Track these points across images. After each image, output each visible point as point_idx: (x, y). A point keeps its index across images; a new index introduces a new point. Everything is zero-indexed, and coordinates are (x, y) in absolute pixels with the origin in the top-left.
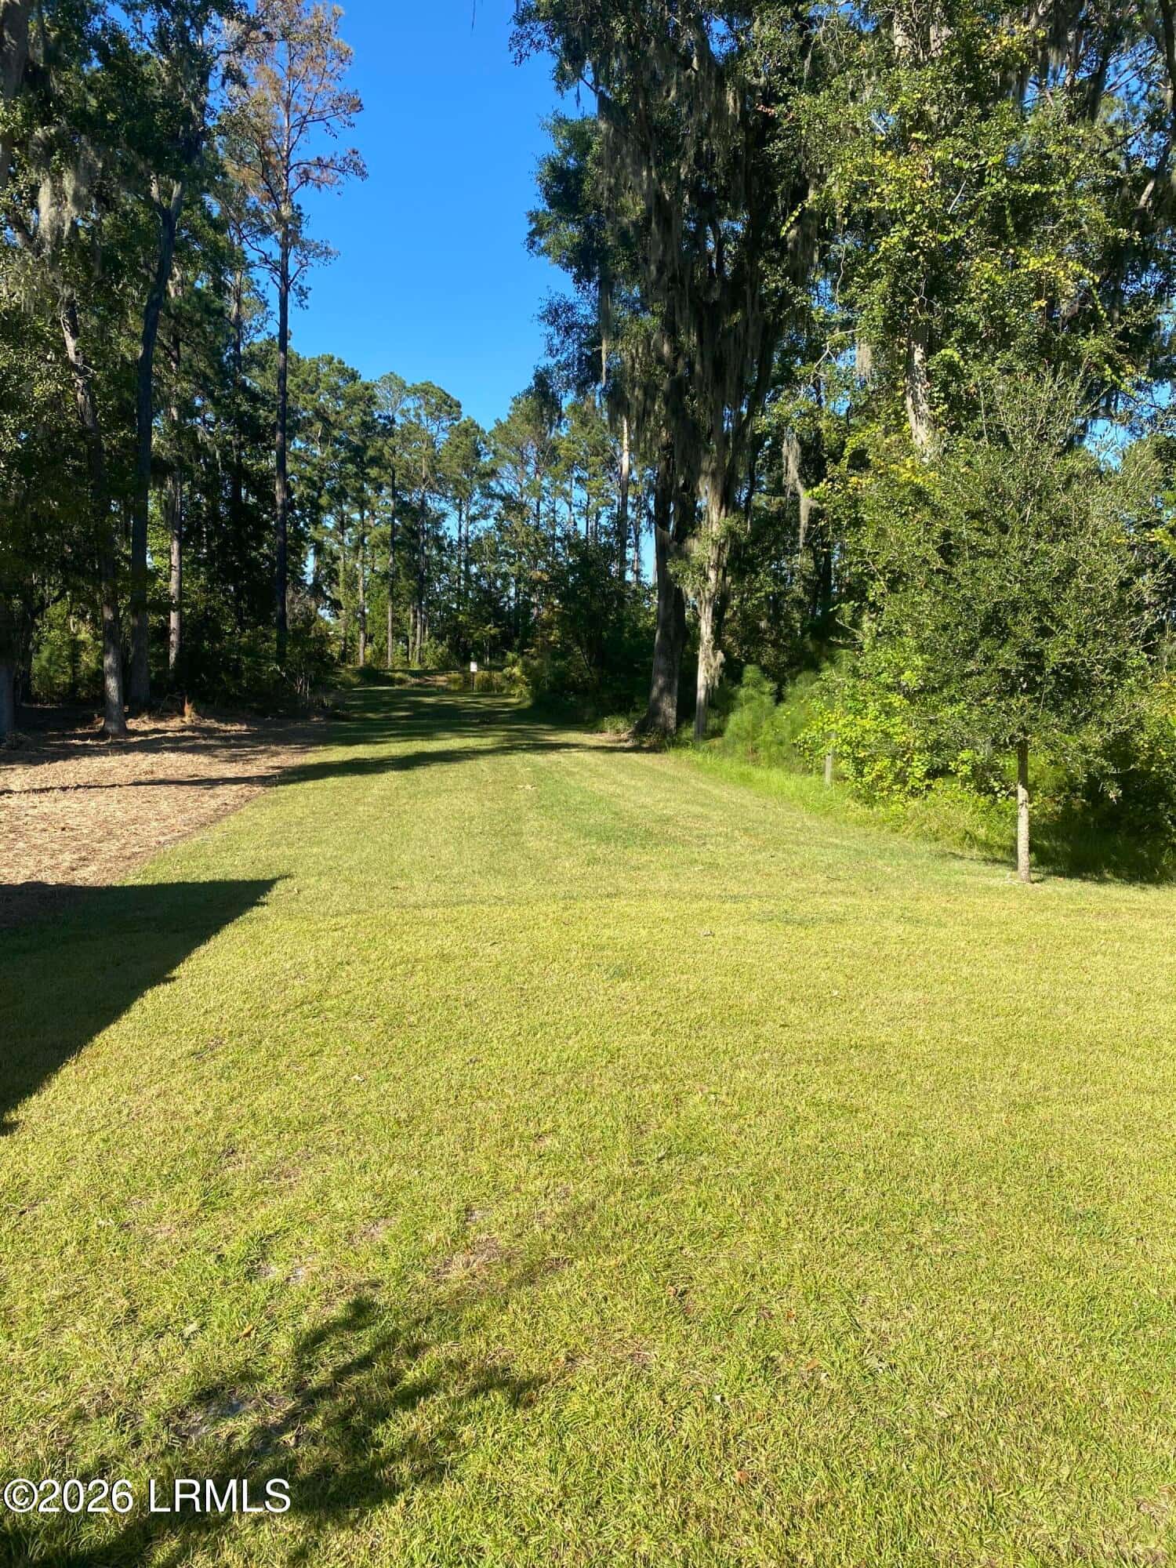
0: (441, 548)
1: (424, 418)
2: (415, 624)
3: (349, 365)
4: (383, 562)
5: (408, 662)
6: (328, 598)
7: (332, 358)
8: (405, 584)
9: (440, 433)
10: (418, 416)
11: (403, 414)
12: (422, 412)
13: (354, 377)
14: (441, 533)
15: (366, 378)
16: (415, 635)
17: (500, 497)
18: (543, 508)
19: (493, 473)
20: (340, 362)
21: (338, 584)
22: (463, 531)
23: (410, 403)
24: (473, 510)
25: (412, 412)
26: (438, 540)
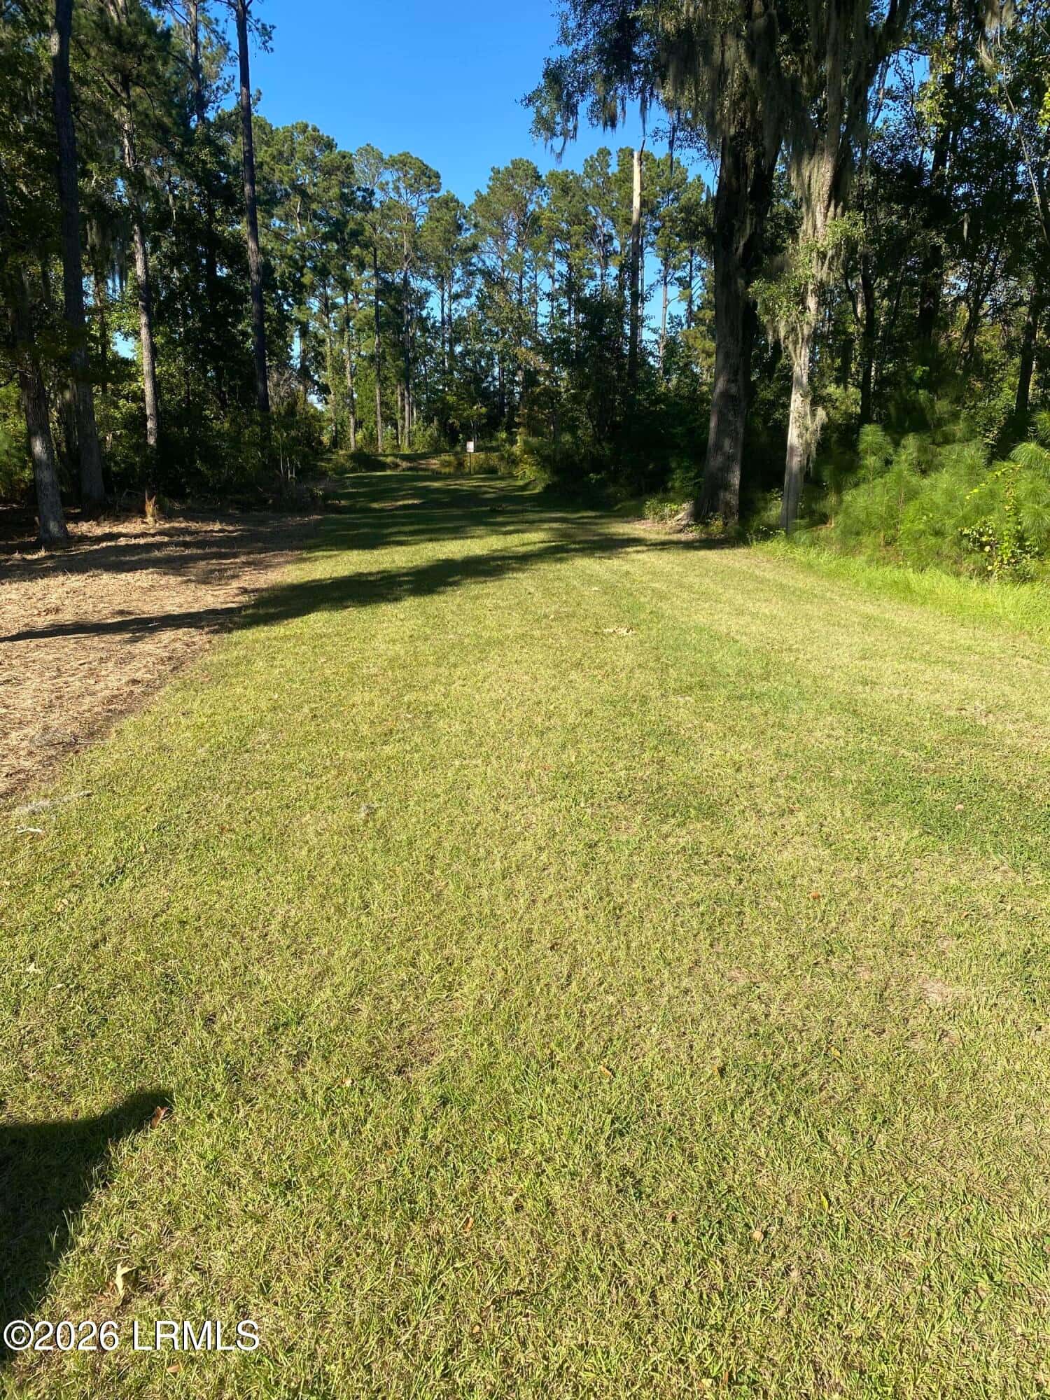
0: (425, 330)
1: (403, 191)
2: (403, 410)
3: (324, 132)
4: (369, 345)
5: (398, 446)
6: (317, 383)
7: (307, 126)
8: (392, 367)
9: (418, 205)
10: (397, 189)
11: (383, 188)
12: (402, 185)
13: (330, 145)
14: (424, 313)
15: (341, 147)
16: (404, 419)
17: (482, 272)
18: (525, 284)
19: (475, 248)
20: (315, 129)
21: (325, 369)
22: (446, 310)
23: (388, 176)
24: (456, 288)
25: (391, 186)
26: (422, 321)
